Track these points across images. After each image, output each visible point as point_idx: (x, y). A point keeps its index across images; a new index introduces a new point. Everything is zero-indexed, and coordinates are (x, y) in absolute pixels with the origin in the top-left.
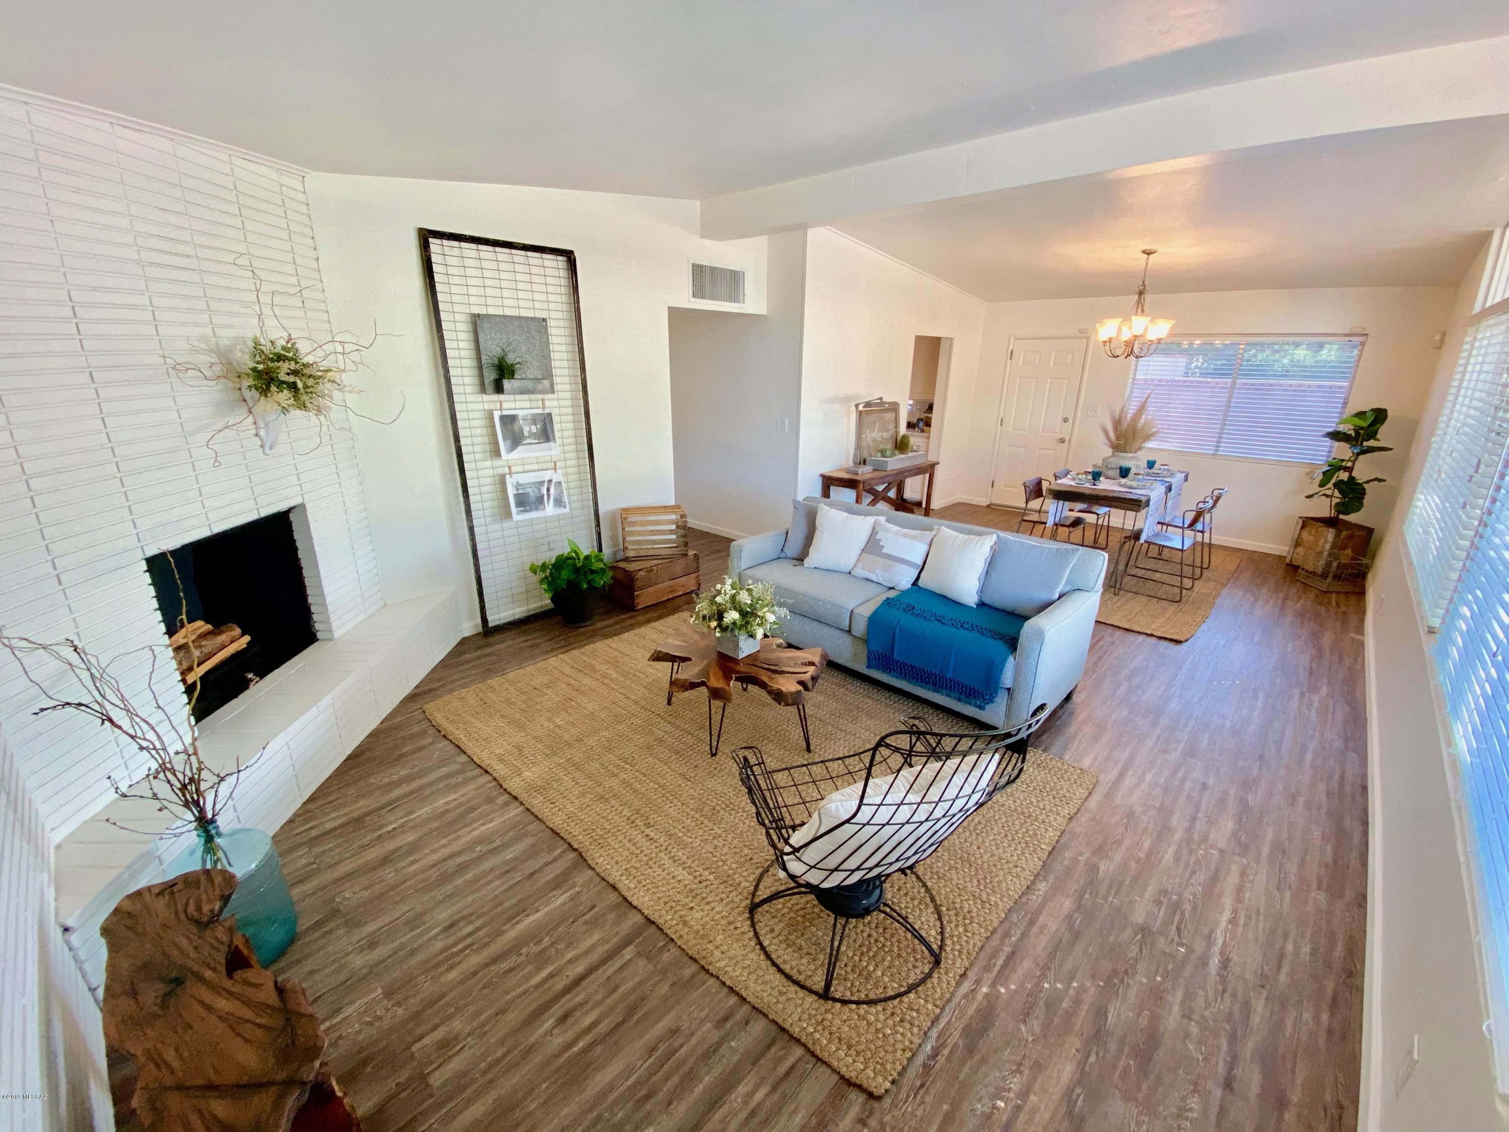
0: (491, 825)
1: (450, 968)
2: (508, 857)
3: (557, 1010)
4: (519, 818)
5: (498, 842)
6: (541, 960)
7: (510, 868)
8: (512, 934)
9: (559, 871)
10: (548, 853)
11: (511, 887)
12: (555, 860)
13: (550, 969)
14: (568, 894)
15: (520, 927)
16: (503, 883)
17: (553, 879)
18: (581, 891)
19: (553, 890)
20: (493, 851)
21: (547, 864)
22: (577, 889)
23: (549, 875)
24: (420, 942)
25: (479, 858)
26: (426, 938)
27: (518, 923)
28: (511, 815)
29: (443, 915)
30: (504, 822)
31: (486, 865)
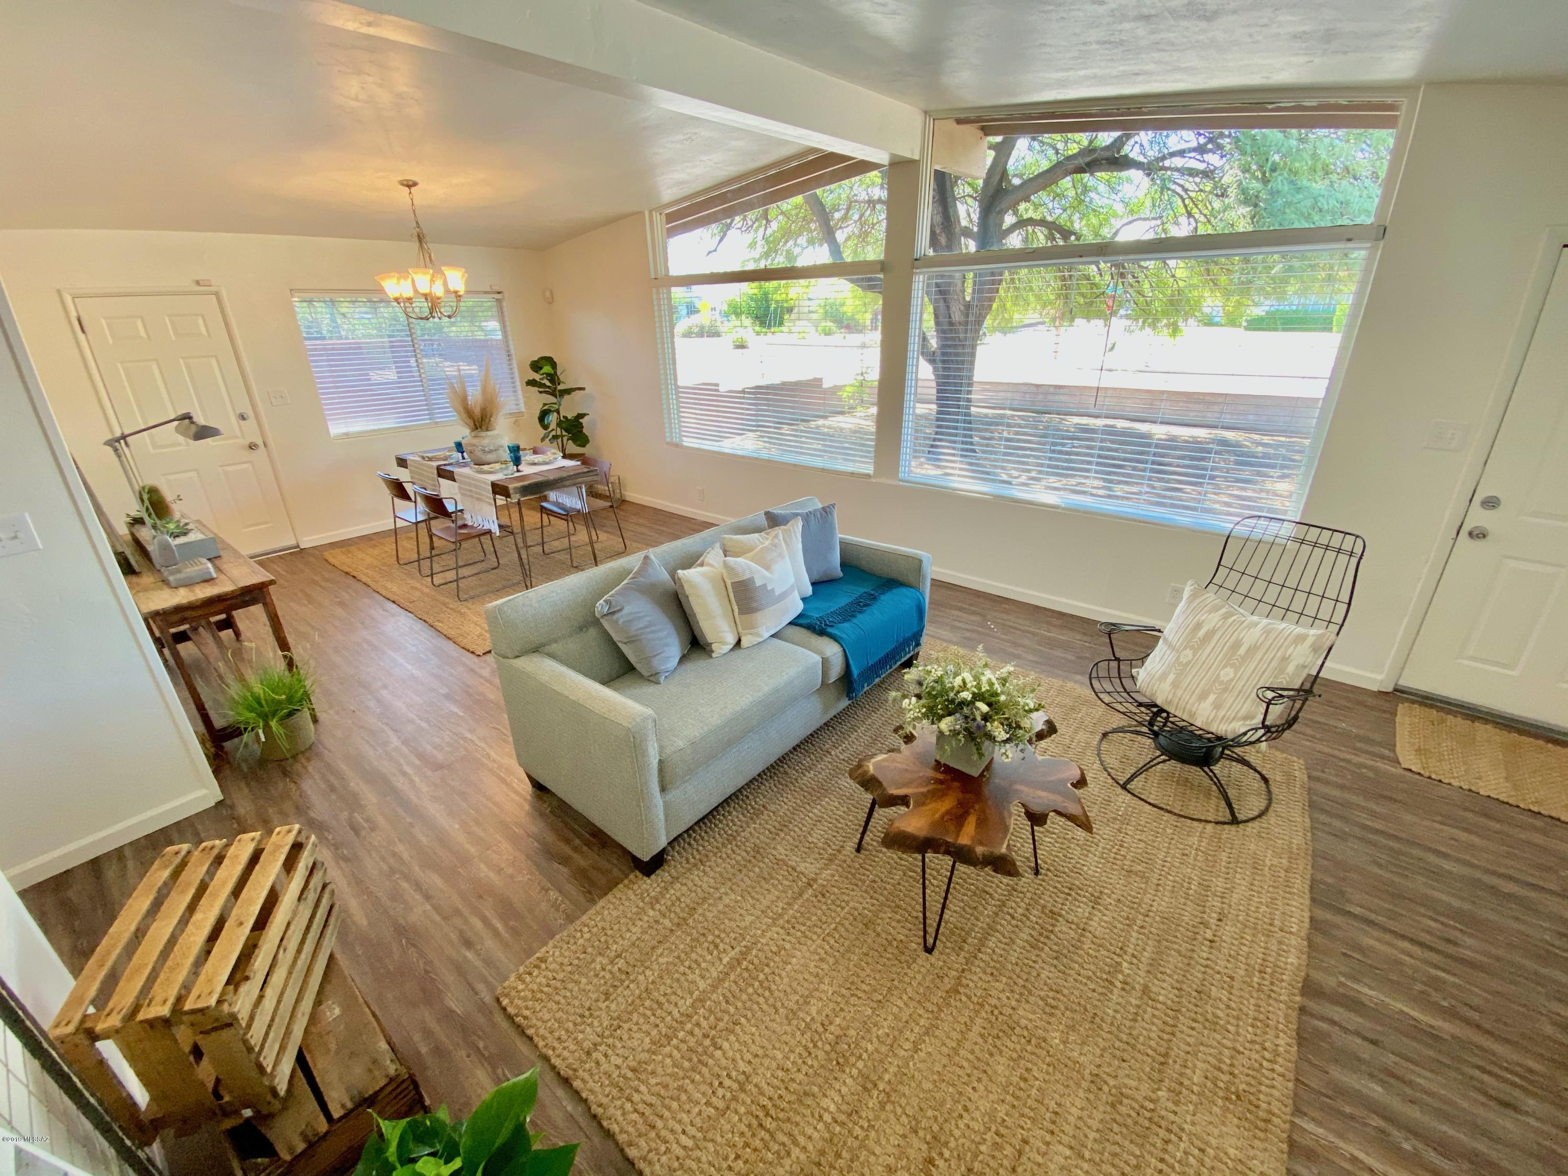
0: (1361, 1156)
1: (1531, 1071)
2: (1380, 1089)
3: (1451, 949)
4: (1317, 1114)
5: (1376, 1122)
6: (1435, 984)
7: (1388, 1076)
8: (1446, 1027)
9: (1341, 1010)
10: (1330, 1036)
11: (1408, 1059)
12: (1333, 1022)
13: (1434, 972)
14: (1355, 986)
15: (1433, 1022)
16: (1413, 1072)
17: (1353, 1010)
18: (1341, 973)
19: (1364, 1005)
20: (1390, 1118)
21: (1346, 1030)
22: (1343, 979)
23: (1354, 1020)
24: (1554, 1131)
25: (1416, 1134)
26: (1545, 1128)
27: (1431, 1026)
28: (1320, 1131)
29: (1506, 1123)
30: (1341, 1136)
31: (1414, 1113)
